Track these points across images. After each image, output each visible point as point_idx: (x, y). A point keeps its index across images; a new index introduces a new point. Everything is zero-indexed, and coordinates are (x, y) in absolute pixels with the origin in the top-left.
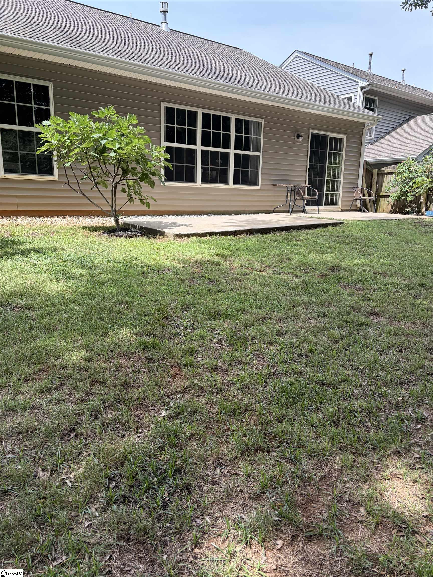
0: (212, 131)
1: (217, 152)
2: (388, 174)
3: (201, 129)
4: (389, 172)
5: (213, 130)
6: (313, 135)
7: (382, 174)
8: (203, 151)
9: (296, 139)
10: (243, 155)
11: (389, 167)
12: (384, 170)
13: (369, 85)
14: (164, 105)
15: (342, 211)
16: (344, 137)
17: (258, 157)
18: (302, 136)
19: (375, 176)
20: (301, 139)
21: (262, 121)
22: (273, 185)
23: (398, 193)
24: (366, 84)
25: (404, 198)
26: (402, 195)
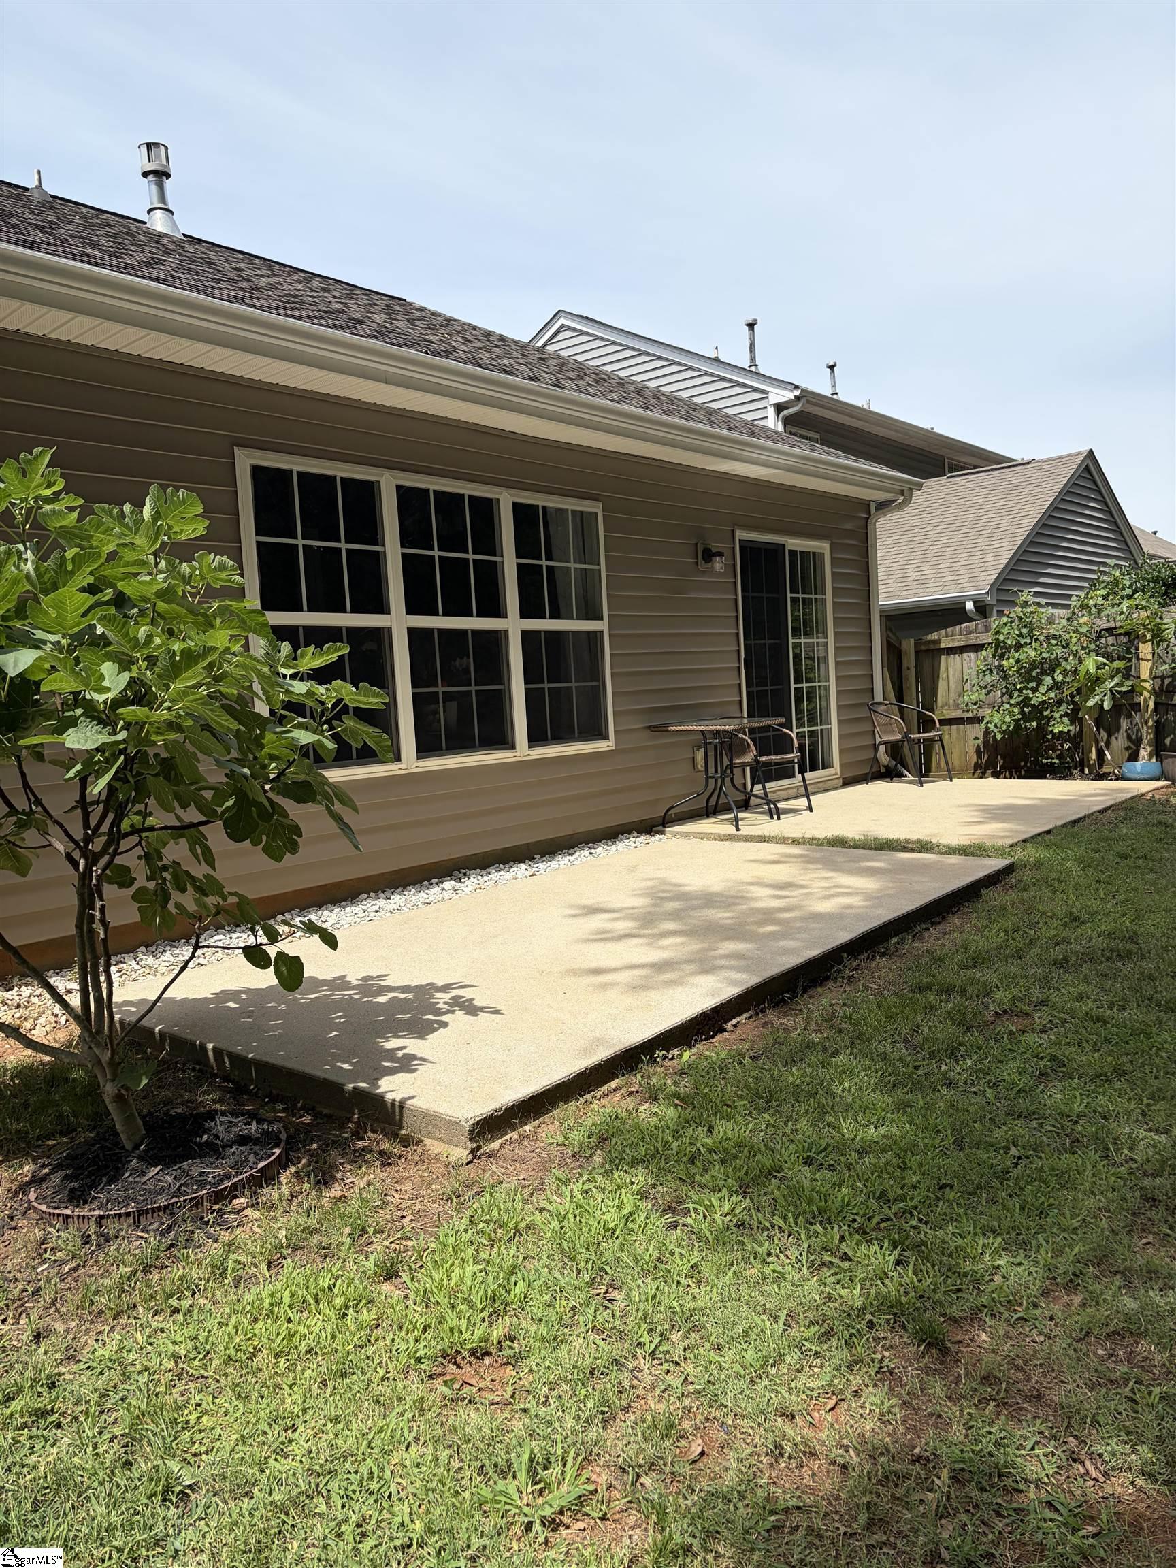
0: (436, 553)
1: (462, 633)
2: (951, 651)
3: (399, 550)
4: (956, 644)
5: (439, 550)
6: (746, 547)
7: (931, 654)
8: (412, 632)
9: (702, 565)
10: (549, 634)
11: (950, 630)
12: (938, 641)
13: (798, 398)
14: (245, 461)
15: (847, 782)
16: (823, 547)
17: (593, 638)
18: (721, 554)
19: (909, 661)
20: (718, 564)
21: (596, 508)
22: (652, 728)
23: (1016, 710)
24: (790, 395)
25: (1035, 724)
26: (1026, 717)
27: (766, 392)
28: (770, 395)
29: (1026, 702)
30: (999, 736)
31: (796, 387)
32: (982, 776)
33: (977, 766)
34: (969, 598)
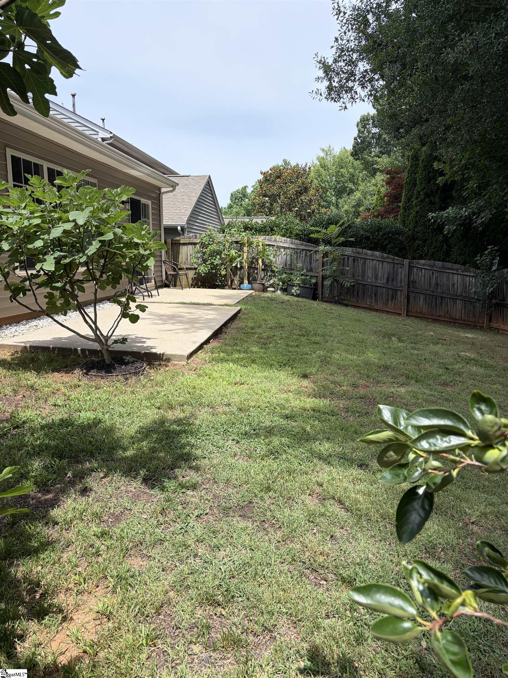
4: (184, 242)
7: (177, 245)
11: (180, 237)
13: (111, 137)
14: (9, 153)
16: (149, 202)
19: (170, 246)
23: (209, 266)
24: (108, 136)
25: (214, 271)
26: (212, 269)
27: (98, 132)
28: (99, 134)
29: (212, 264)
30: (203, 275)
31: (111, 133)
32: (194, 287)
33: (192, 285)
34: (179, 225)
